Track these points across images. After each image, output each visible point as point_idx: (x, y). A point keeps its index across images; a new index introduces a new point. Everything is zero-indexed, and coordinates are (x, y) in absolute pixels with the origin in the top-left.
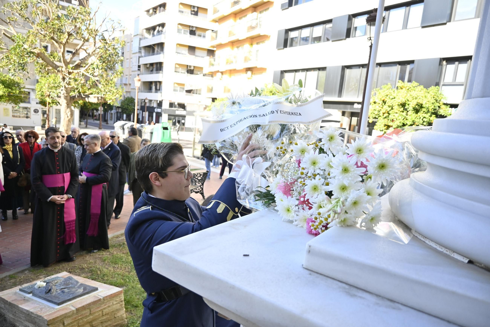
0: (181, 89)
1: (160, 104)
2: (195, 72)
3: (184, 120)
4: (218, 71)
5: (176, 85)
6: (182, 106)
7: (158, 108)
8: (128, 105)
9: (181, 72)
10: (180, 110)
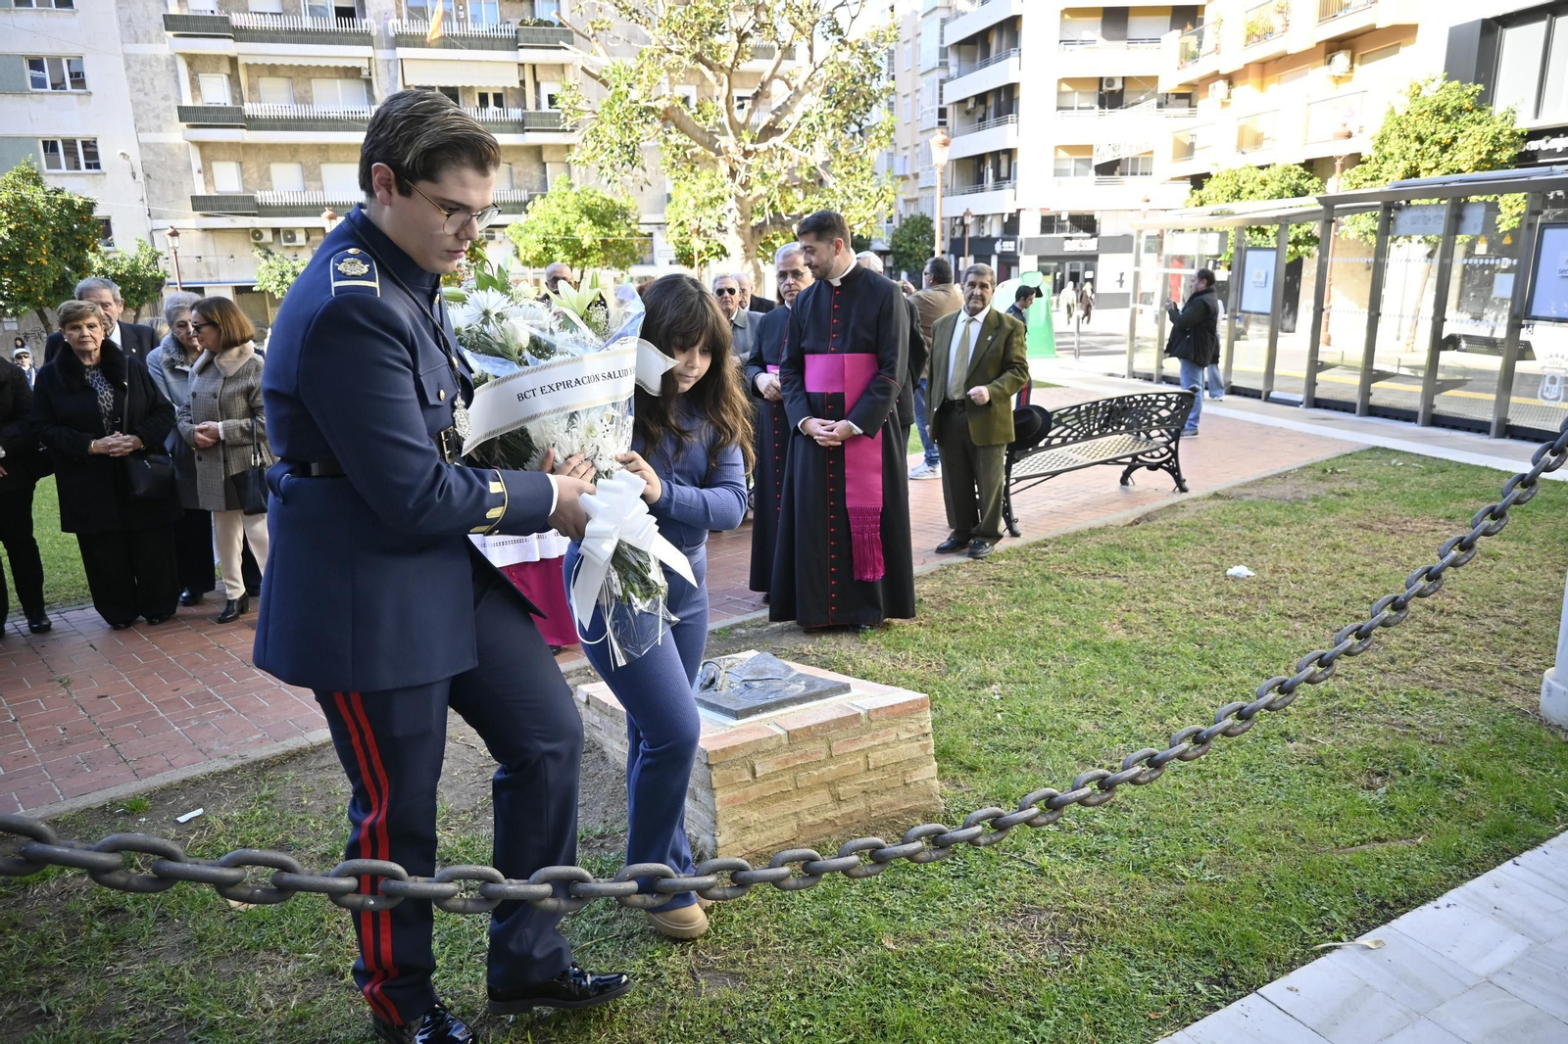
0: (1080, 166)
1: (1011, 226)
2: (1127, 98)
3: (1093, 269)
4: (1216, 76)
5: (1062, 154)
6: (1086, 223)
7: (1004, 240)
8: (912, 240)
9: (1079, 108)
10: (1078, 238)
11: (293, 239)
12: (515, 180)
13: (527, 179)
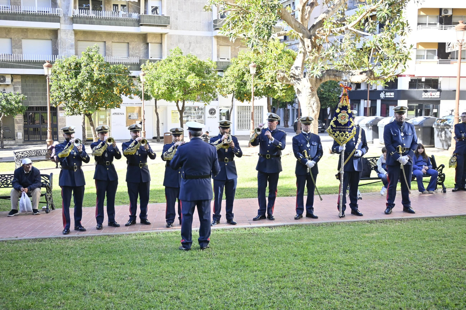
0: (430, 54)
1: (392, 85)
2: (454, 20)
3: (438, 108)
5: (421, 47)
6: (433, 83)
7: (386, 92)
8: (329, 91)
9: (429, 24)
10: (430, 91)
11: (4, 81)
12: (130, 52)
13: (137, 52)
